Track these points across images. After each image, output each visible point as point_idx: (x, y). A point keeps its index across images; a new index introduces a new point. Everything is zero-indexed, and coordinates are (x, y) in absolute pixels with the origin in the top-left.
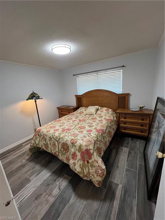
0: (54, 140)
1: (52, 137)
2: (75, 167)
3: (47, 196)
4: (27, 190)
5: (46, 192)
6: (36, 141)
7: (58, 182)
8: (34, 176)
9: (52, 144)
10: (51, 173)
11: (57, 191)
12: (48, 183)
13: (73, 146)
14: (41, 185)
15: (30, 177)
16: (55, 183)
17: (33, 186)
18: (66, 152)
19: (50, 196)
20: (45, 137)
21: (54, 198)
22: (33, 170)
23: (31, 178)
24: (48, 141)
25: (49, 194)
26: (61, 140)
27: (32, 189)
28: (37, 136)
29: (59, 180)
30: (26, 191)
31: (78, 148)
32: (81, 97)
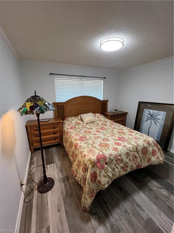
0: (133, 152)
1: (128, 151)
2: (160, 159)
3: (170, 201)
4: (165, 225)
5: (165, 202)
6: (109, 175)
7: (153, 188)
8: (141, 213)
9: (131, 160)
10: (140, 191)
11: (164, 191)
12: (154, 198)
13: (149, 146)
14: (157, 206)
15: (143, 219)
16: (155, 190)
17: (158, 216)
18: (146, 155)
19: (170, 199)
20: (119, 157)
21: (171, 195)
22: (130, 213)
23: (145, 218)
24: (126, 159)
25: (167, 199)
26: (139, 147)
27: (163, 217)
28: (106, 166)
29: (150, 186)
30: (166, 227)
31: (153, 144)
32: (63, 105)
